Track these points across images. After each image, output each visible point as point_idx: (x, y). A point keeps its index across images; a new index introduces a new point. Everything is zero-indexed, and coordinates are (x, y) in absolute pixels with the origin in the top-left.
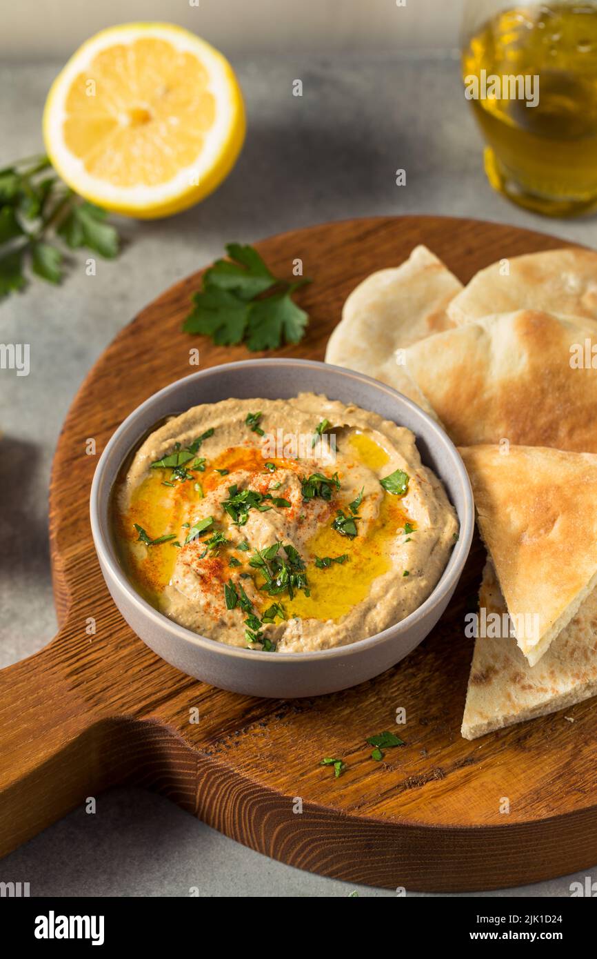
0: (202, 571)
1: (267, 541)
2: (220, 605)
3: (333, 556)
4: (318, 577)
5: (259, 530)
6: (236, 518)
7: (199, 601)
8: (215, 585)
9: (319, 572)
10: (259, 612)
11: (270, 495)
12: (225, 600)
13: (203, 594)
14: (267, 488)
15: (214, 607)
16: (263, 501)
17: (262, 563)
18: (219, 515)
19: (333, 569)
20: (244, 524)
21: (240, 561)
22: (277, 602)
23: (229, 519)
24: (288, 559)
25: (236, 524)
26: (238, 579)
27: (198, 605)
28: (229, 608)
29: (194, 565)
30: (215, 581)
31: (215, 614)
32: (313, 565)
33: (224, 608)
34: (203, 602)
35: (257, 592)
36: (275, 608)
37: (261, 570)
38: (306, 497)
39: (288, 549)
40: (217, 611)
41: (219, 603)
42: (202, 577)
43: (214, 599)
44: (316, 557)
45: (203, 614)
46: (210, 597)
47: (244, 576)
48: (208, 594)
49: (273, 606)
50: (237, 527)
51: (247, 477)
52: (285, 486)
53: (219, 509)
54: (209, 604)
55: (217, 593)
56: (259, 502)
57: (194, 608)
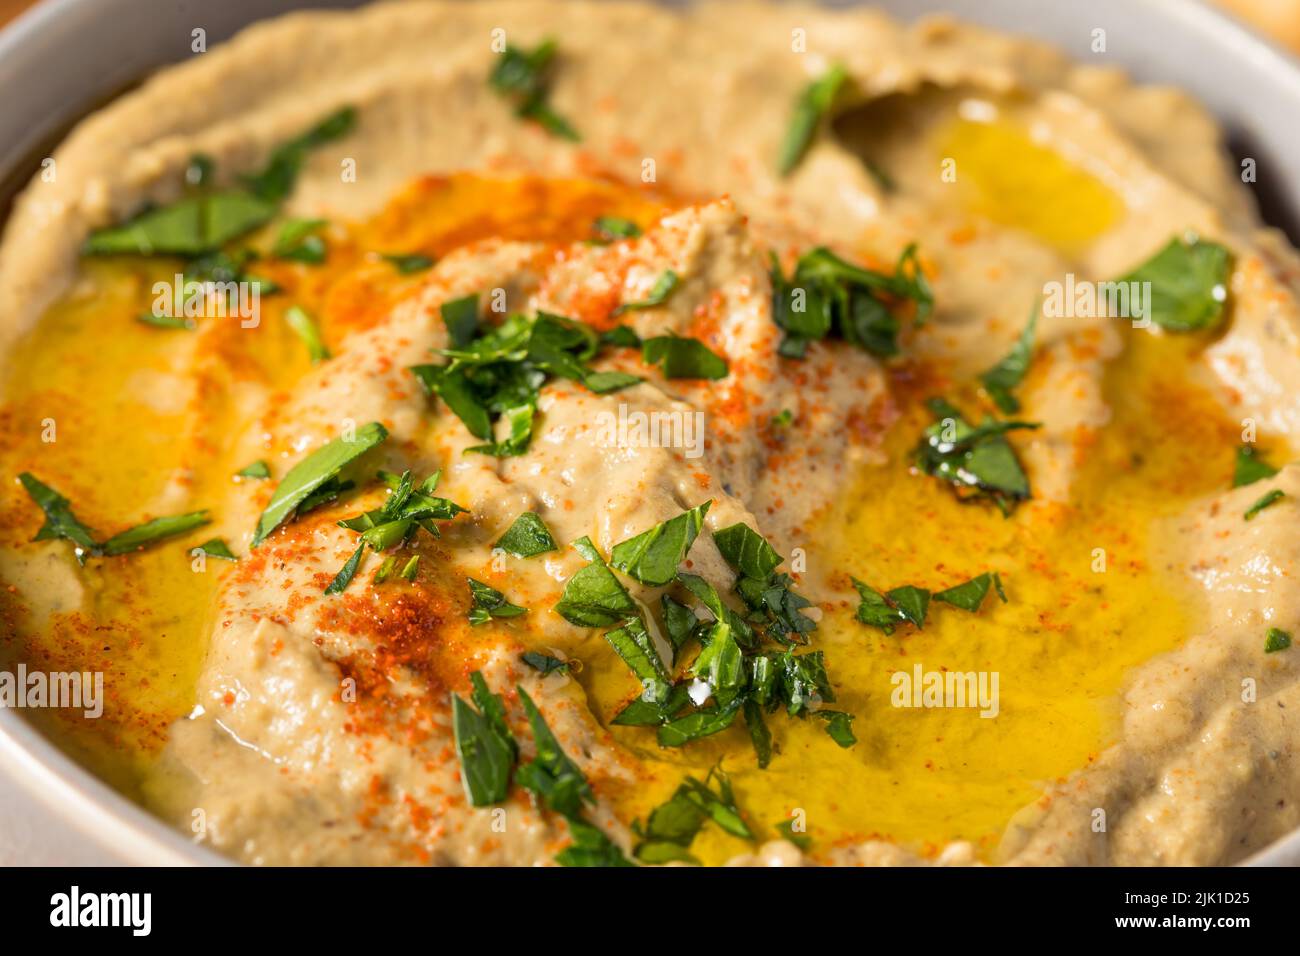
0: (344, 644)
1: (636, 507)
2: (435, 791)
3: (936, 583)
4: (874, 669)
5: (593, 467)
6: (484, 425)
7: (337, 776)
8: (404, 702)
9: (877, 647)
10: (620, 816)
11: (628, 331)
12: (457, 765)
13: (352, 744)
14: (613, 305)
15: (409, 800)
16: (600, 356)
17: (617, 602)
18: (403, 422)
19: (937, 634)
20: (523, 447)
21: (517, 600)
22: (699, 774)
23: (453, 434)
24: (736, 590)
25: (489, 451)
26: (513, 677)
27: (334, 793)
28: (481, 802)
29: (305, 622)
30: (404, 685)
31: (413, 833)
32: (848, 616)
33: (455, 801)
34: (354, 779)
35: (601, 732)
36: (695, 796)
37: (615, 637)
38: (792, 334)
39: (734, 545)
40: (421, 816)
41: (433, 779)
42: (345, 668)
43: (406, 763)
44: (858, 587)
45: (355, 829)
46: (386, 753)
47: (540, 662)
48: (379, 742)
49: (683, 791)
50: (492, 461)
51: (524, 265)
52: (696, 287)
53: (402, 396)
54: (382, 788)
55: (421, 737)
56: (585, 356)
57: (314, 807)
